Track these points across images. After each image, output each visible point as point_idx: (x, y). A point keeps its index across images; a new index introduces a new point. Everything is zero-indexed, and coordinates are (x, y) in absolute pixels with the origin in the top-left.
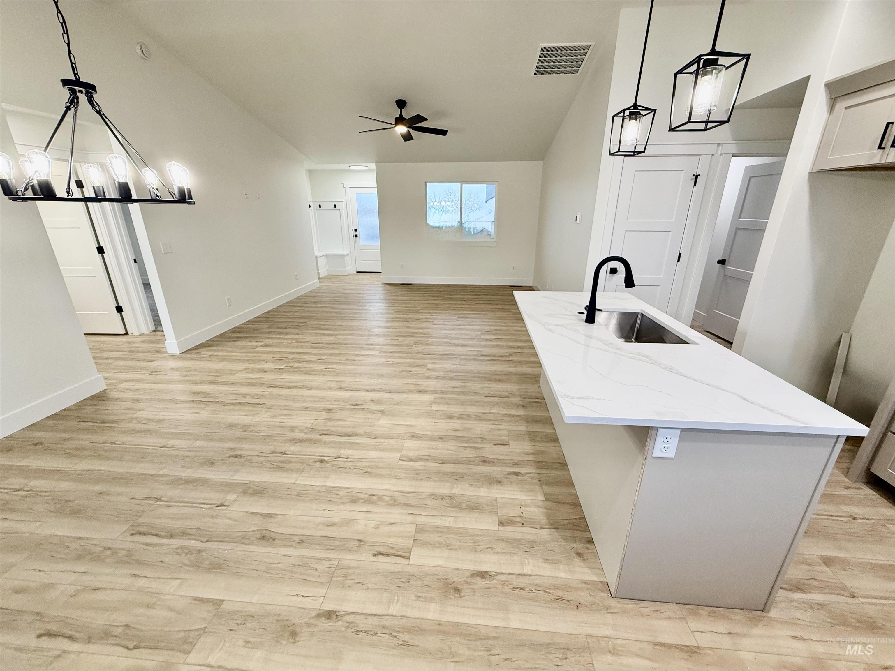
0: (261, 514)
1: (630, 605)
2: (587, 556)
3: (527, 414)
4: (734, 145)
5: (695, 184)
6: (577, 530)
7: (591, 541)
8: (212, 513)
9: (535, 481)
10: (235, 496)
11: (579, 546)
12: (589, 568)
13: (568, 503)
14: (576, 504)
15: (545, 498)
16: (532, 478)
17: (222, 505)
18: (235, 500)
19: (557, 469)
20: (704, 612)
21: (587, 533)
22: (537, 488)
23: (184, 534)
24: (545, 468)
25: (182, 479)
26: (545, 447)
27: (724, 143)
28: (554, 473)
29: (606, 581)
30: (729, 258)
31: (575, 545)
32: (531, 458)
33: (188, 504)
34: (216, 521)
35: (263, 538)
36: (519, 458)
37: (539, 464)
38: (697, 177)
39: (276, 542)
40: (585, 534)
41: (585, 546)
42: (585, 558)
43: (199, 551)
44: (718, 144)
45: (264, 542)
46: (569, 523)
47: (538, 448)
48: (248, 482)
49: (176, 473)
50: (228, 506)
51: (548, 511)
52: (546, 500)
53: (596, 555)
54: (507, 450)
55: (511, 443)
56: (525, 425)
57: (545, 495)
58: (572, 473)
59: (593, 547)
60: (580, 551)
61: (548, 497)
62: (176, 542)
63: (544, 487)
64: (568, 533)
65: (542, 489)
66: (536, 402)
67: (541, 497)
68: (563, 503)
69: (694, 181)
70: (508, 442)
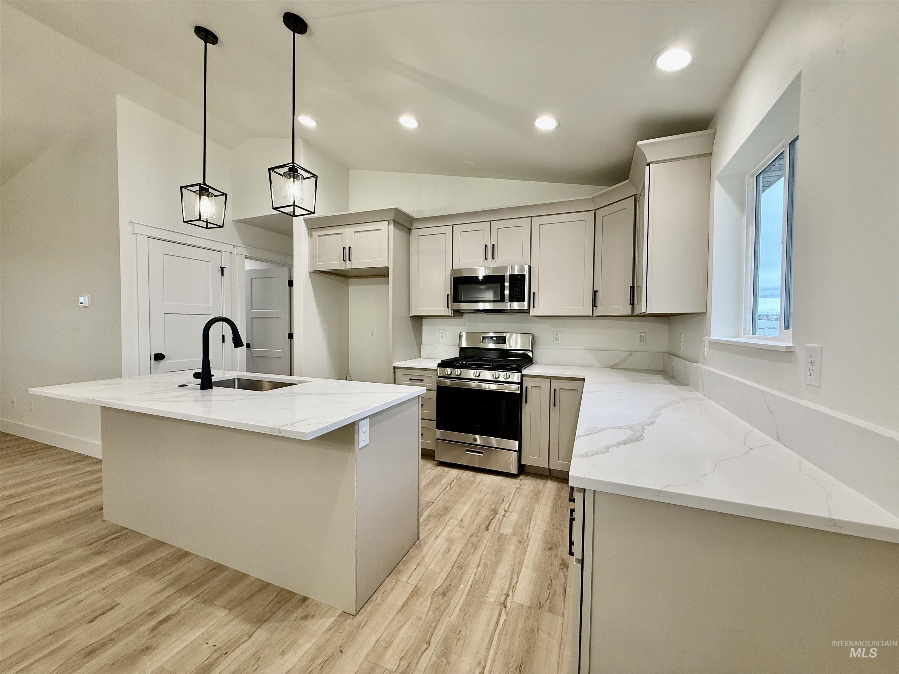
1: (369, 608)
2: (312, 611)
3: (112, 558)
4: (244, 248)
5: (223, 275)
6: (286, 602)
7: (305, 599)
9: (200, 606)
11: (300, 612)
12: (322, 617)
13: (256, 592)
14: (265, 586)
15: (229, 609)
16: (192, 607)
19: (214, 576)
20: (401, 567)
21: (296, 596)
22: (209, 610)
24: (199, 586)
26: (176, 570)
27: (238, 246)
28: (215, 582)
29: (341, 611)
30: (252, 342)
31: (295, 615)
32: (170, 591)
36: (151, 605)
37: (187, 589)
38: (222, 269)
40: (296, 599)
41: (303, 607)
42: (312, 614)
44: (233, 245)
46: (274, 605)
47: (170, 576)
51: (240, 617)
52: (230, 610)
53: (318, 604)
54: (122, 610)
55: (119, 600)
56: (124, 568)
57: (225, 607)
58: (233, 567)
59: (310, 601)
60: (304, 614)
61: (228, 607)
63: (216, 602)
64: (281, 613)
65: (215, 605)
66: (115, 538)
67: (221, 613)
68: (251, 596)
69: (221, 272)
70: (114, 602)
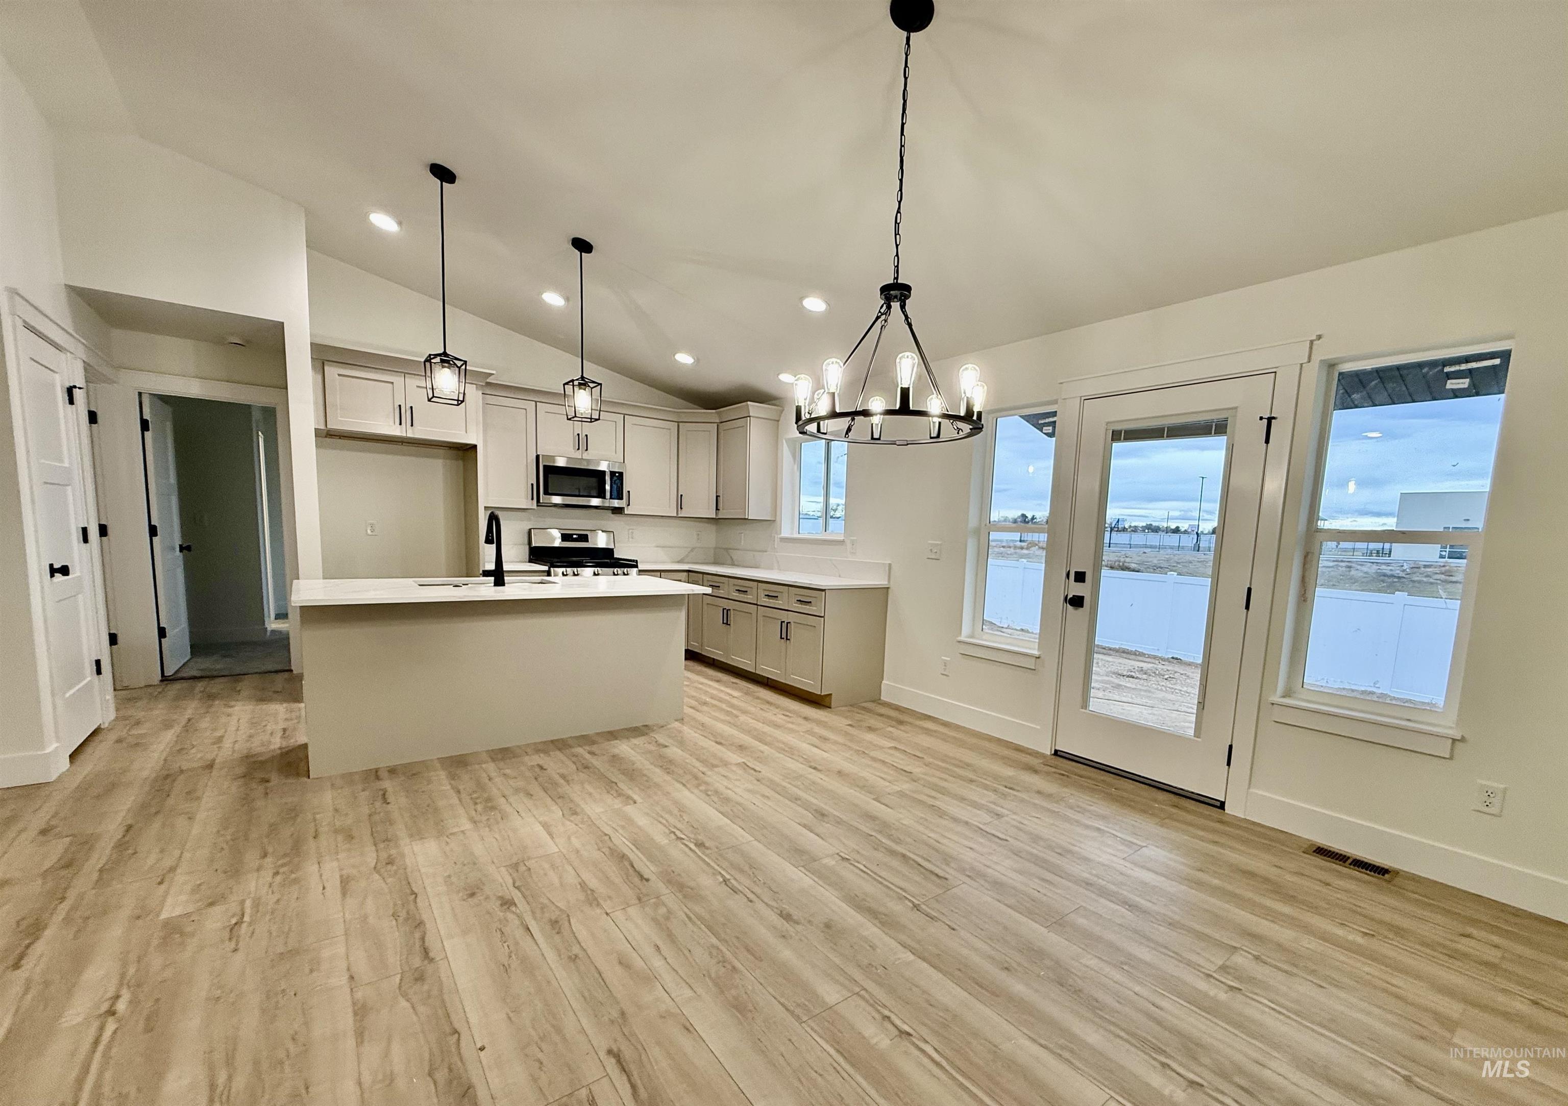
0: (812, 831)
8: (857, 857)
10: (825, 861)
17: (843, 859)
18: (827, 856)
23: (892, 853)
25: (880, 922)
33: (880, 879)
34: (857, 848)
35: (823, 815)
39: (815, 808)
43: (880, 832)
45: (824, 812)
48: (801, 868)
49: (887, 939)
50: (838, 854)
62: (899, 849)
